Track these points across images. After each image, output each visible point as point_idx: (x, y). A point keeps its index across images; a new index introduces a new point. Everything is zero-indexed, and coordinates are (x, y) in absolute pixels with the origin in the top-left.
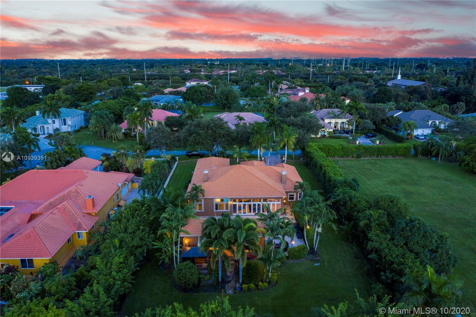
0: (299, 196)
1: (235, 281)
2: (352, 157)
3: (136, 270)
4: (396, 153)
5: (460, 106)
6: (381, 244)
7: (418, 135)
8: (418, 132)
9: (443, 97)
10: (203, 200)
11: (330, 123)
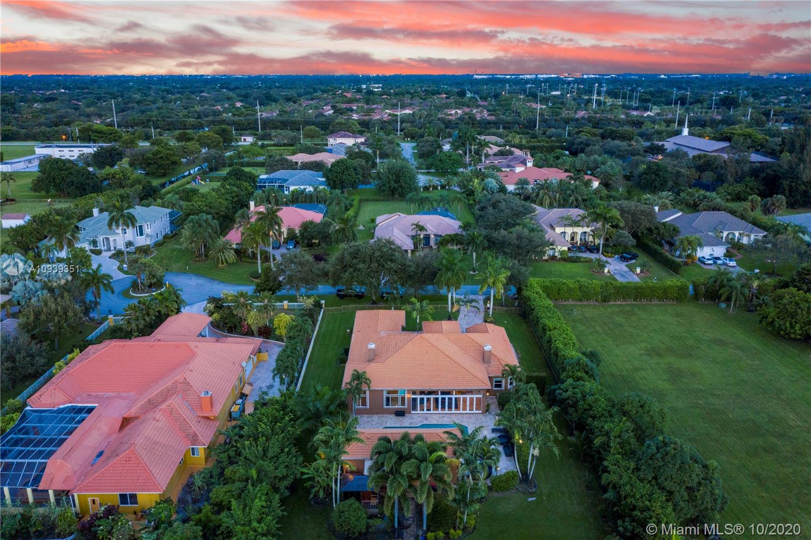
0: (509, 382)
1: (417, 525)
2: (596, 300)
3: (283, 515)
4: (665, 295)
5: (778, 201)
6: (621, 476)
7: (704, 258)
8: (705, 252)
9: (753, 178)
10: (368, 392)
11: (564, 233)
